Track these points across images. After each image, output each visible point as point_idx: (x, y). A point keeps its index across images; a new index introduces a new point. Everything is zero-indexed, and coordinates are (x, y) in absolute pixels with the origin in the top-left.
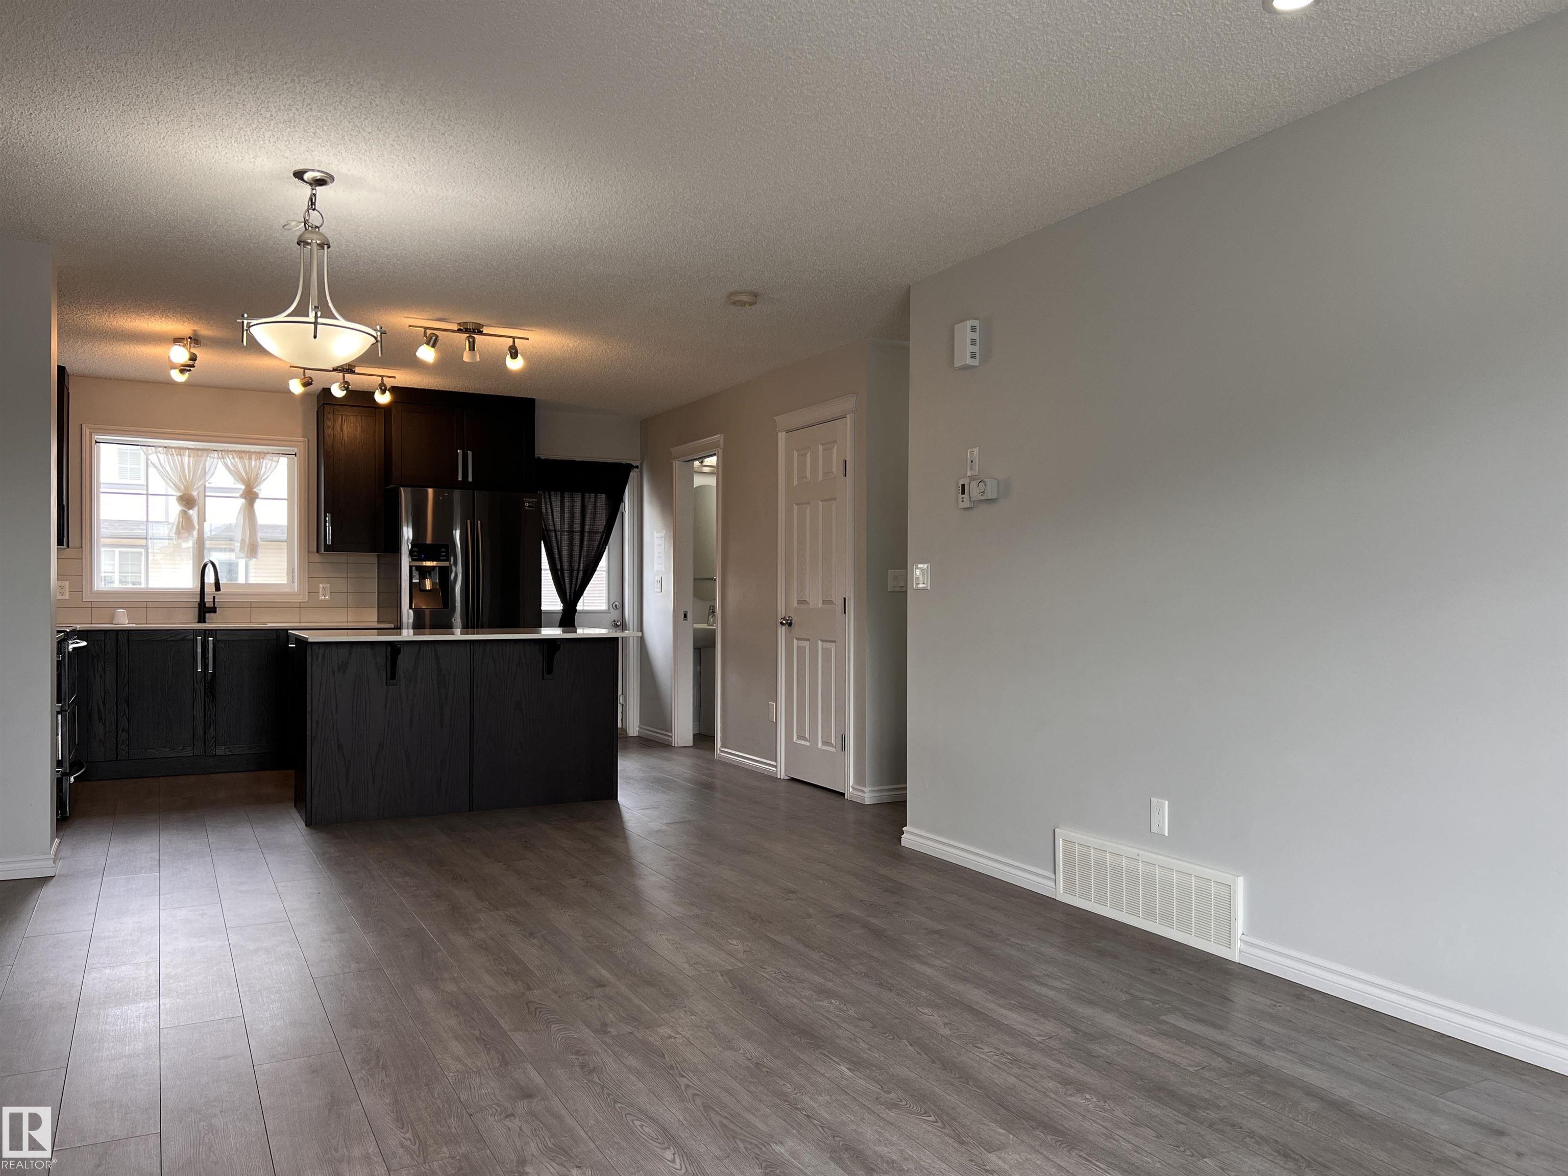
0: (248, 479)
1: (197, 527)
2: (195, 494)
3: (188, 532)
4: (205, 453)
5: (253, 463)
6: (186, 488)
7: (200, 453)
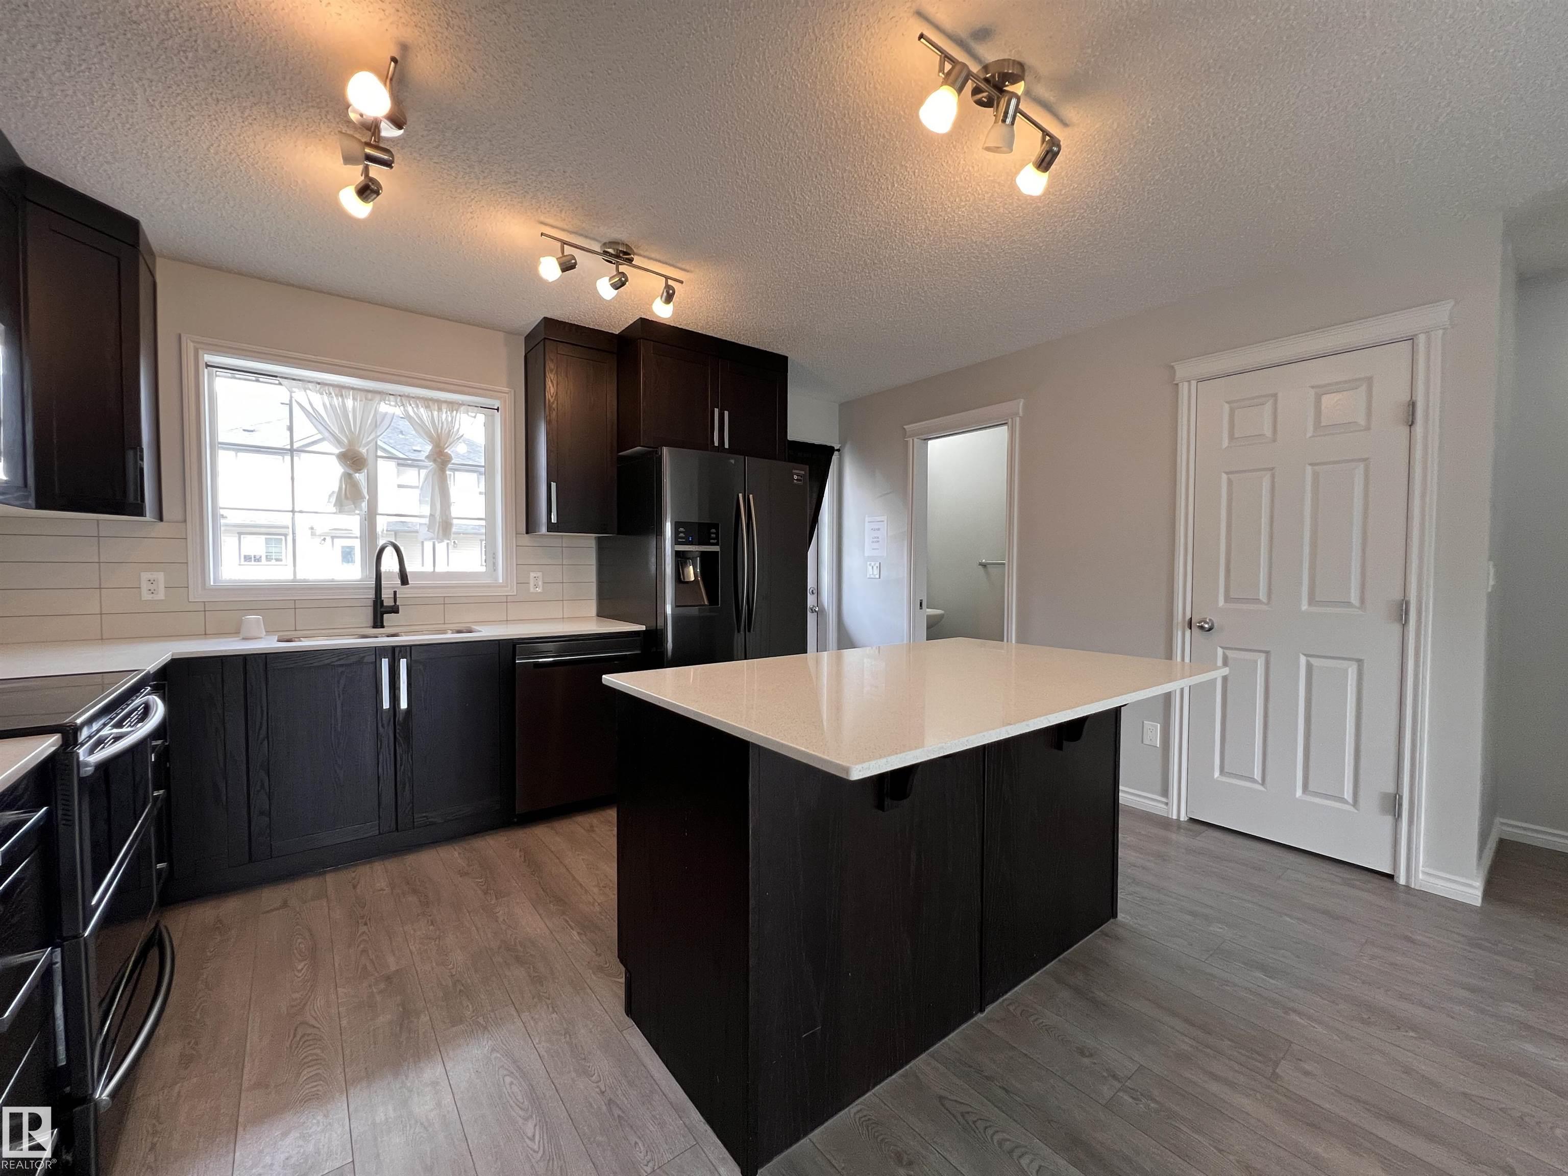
0: (438, 435)
1: (367, 497)
2: (363, 451)
3: (354, 503)
4: (378, 397)
5: (444, 416)
6: (351, 443)
7: (370, 396)
